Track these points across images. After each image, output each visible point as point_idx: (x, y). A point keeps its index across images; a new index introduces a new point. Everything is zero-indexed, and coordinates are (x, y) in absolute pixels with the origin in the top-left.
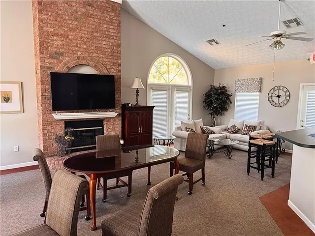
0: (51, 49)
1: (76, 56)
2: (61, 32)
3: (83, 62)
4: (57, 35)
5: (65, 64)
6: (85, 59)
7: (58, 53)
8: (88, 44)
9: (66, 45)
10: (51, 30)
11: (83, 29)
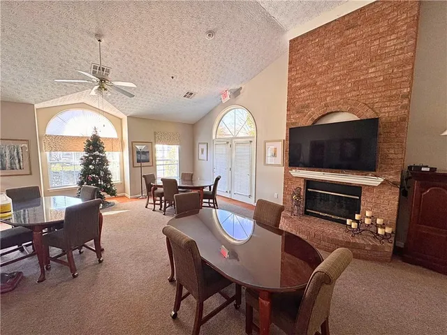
0: (297, 105)
1: (323, 103)
2: (309, 81)
3: (333, 109)
4: (305, 87)
5: (310, 116)
6: (336, 103)
7: (303, 107)
8: (343, 82)
9: (313, 94)
10: (298, 84)
11: (337, 65)
